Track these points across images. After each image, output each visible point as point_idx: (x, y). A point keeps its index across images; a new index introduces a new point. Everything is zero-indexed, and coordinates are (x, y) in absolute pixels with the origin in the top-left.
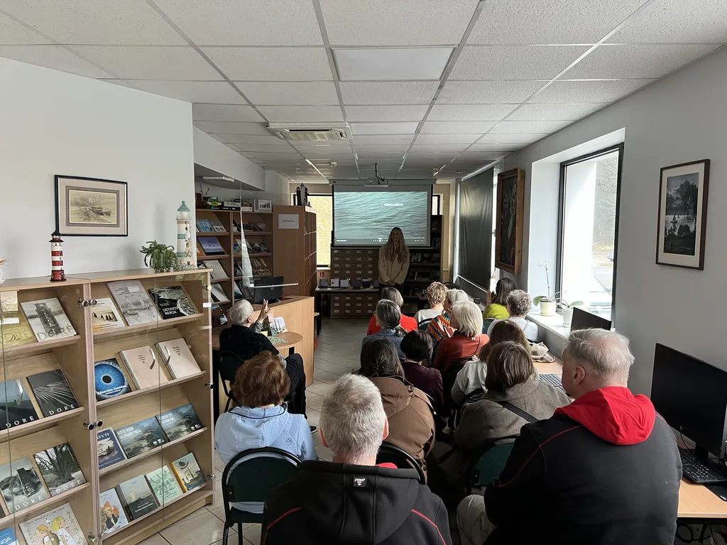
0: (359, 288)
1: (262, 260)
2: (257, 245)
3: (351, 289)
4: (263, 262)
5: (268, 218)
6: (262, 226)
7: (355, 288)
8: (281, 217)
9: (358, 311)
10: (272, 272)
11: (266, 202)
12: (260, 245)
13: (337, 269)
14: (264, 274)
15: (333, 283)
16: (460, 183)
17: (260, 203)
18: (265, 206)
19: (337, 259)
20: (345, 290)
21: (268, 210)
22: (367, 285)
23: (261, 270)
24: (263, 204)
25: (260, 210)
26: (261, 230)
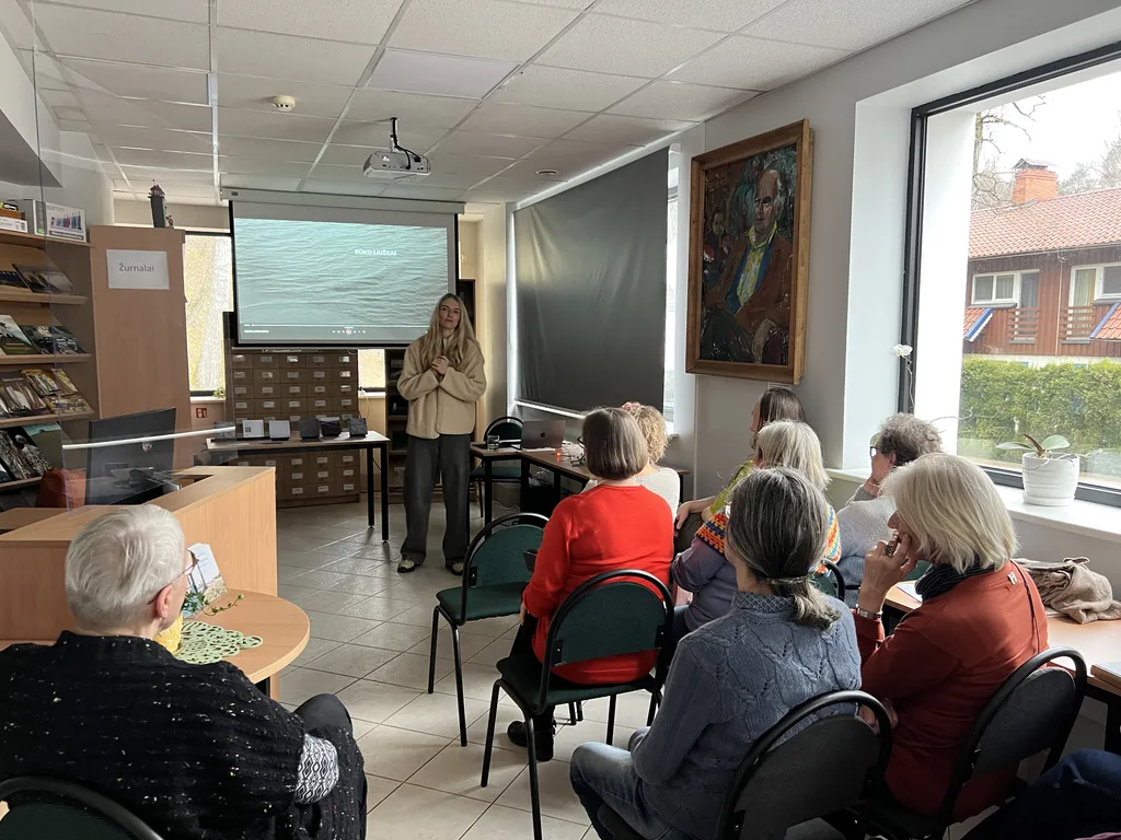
0: (316, 438)
1: (61, 375)
2: (43, 332)
3: (296, 441)
4: (66, 380)
5: (77, 258)
6: (56, 279)
7: (305, 439)
8: (115, 258)
9: (295, 491)
10: (95, 407)
11: (70, 213)
12: (50, 330)
13: (240, 398)
14: (71, 412)
15: (249, 430)
16: (515, 213)
17: (50, 214)
18: (66, 223)
19: (241, 375)
20: (285, 444)
21: (76, 236)
22: (333, 430)
23: (62, 401)
24: (61, 215)
25: (54, 232)
26: (55, 289)
